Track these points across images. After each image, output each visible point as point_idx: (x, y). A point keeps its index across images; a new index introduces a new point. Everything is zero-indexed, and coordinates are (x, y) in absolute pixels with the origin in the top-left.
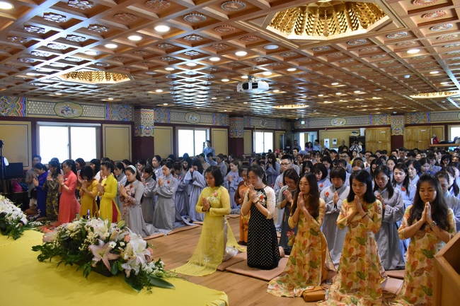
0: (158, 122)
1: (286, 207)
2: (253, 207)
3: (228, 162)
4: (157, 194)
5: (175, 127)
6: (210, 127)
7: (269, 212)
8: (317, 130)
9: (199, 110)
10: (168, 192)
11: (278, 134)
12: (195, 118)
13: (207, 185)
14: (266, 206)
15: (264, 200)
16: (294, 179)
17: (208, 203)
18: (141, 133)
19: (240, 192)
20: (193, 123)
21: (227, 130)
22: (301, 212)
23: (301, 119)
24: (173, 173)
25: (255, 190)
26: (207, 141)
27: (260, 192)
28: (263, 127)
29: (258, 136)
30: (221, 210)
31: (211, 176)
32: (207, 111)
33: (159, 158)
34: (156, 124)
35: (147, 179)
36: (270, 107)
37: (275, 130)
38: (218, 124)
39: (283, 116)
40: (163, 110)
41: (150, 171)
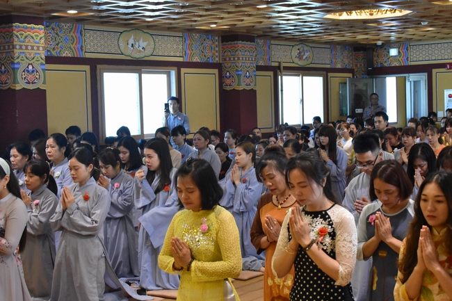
0: (54, 53)
1: (375, 254)
2: (301, 257)
3: (224, 147)
4: (62, 228)
5: (96, 67)
6: (179, 66)
7: (341, 269)
8: (427, 69)
9: (150, 27)
10: (86, 222)
11: (336, 79)
12: (143, 44)
13: (181, 206)
14: (333, 254)
15: (328, 240)
16: (398, 185)
17: (185, 250)
18: (15, 81)
19: (264, 219)
20: (137, 56)
21: (216, 71)
22: (427, 273)
23: (388, 44)
24: (95, 175)
25: (307, 213)
26: (173, 99)
27: (319, 220)
28: (301, 63)
29: (290, 84)
30: (218, 265)
31: (192, 186)
32: (170, 28)
33: (60, 140)
34: (50, 60)
35: (35, 191)
36: (319, 15)
37: (328, 70)
38: (196, 59)
39: (348, 37)
40: (66, 26)
41: (42, 170)
